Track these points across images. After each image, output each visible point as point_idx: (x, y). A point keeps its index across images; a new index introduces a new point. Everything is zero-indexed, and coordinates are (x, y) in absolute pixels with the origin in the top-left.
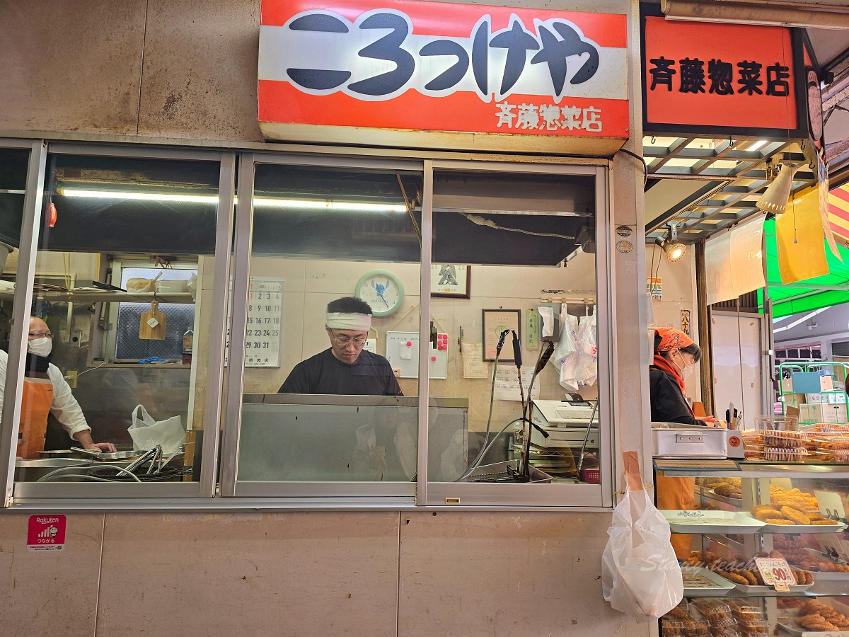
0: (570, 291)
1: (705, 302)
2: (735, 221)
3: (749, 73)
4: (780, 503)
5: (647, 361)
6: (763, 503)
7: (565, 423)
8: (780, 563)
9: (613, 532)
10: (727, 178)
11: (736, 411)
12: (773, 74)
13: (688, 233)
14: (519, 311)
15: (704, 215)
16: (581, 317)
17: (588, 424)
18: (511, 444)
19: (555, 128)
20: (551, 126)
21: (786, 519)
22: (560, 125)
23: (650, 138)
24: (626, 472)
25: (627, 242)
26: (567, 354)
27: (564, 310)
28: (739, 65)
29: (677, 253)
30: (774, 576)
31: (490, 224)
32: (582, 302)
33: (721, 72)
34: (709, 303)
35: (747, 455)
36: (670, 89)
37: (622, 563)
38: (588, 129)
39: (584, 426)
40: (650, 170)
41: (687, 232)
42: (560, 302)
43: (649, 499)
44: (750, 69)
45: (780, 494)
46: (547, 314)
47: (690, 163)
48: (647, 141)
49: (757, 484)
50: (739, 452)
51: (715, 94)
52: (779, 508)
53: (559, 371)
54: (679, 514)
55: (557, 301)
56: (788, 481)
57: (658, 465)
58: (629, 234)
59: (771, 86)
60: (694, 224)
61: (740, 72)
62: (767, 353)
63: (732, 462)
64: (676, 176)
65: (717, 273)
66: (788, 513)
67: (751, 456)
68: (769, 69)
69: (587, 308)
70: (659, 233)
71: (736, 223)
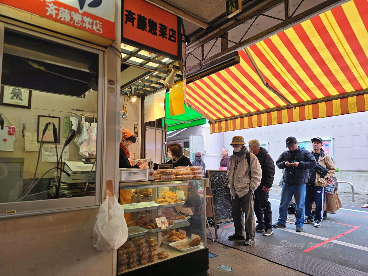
0: (86, 111)
1: (144, 121)
2: (156, 90)
3: (163, 29)
4: (165, 196)
5: (119, 141)
6: (159, 197)
7: (81, 171)
8: (164, 219)
9: (99, 216)
10: (153, 71)
11: (152, 162)
12: (171, 32)
13: (139, 93)
14: (59, 118)
15: (145, 86)
16: (91, 124)
17: (90, 171)
18: (51, 183)
19: (79, 25)
20: (77, 23)
21: (166, 202)
22: (81, 24)
23: (124, 44)
24: (107, 189)
25: (112, 88)
26: (84, 140)
27: (83, 119)
28: (160, 24)
29: (134, 99)
30: (161, 224)
31: (42, 68)
32: (92, 117)
33: (153, 25)
34: (145, 122)
35: (155, 179)
36: (133, 25)
37: (102, 229)
38: (96, 31)
39: (88, 172)
40: (124, 60)
41: (138, 91)
42: (81, 115)
43: (116, 200)
44: (163, 27)
45: (165, 194)
46: (74, 120)
47: (140, 61)
48: (123, 46)
49: (158, 190)
50: (152, 178)
51: (150, 34)
52: (164, 198)
53: (80, 148)
54: (128, 206)
55: (80, 115)
56: (168, 188)
57: (121, 185)
58: (114, 85)
59: (170, 36)
60: (141, 89)
61: (160, 27)
62: (164, 143)
63: (149, 182)
64: (134, 65)
65: (149, 110)
66: (167, 200)
67: (157, 179)
68: (170, 30)
69: (95, 120)
70: (127, 90)
71: (156, 91)
